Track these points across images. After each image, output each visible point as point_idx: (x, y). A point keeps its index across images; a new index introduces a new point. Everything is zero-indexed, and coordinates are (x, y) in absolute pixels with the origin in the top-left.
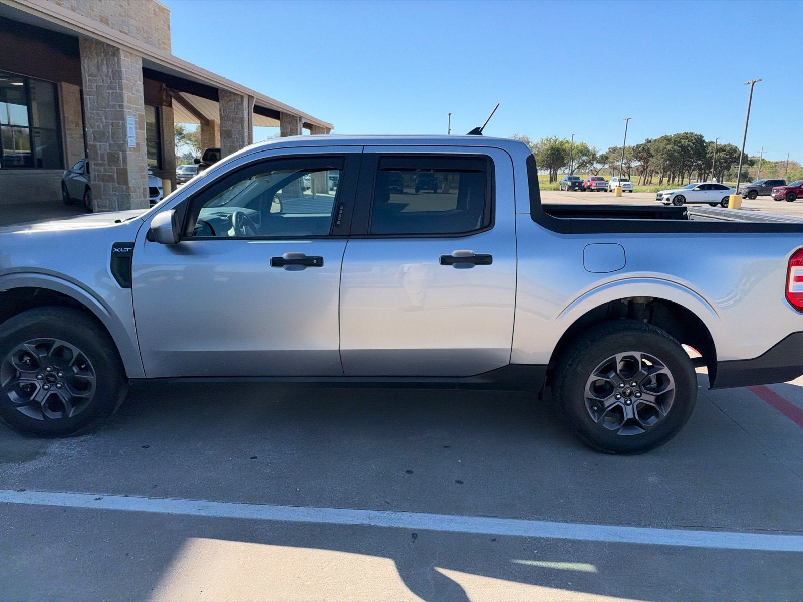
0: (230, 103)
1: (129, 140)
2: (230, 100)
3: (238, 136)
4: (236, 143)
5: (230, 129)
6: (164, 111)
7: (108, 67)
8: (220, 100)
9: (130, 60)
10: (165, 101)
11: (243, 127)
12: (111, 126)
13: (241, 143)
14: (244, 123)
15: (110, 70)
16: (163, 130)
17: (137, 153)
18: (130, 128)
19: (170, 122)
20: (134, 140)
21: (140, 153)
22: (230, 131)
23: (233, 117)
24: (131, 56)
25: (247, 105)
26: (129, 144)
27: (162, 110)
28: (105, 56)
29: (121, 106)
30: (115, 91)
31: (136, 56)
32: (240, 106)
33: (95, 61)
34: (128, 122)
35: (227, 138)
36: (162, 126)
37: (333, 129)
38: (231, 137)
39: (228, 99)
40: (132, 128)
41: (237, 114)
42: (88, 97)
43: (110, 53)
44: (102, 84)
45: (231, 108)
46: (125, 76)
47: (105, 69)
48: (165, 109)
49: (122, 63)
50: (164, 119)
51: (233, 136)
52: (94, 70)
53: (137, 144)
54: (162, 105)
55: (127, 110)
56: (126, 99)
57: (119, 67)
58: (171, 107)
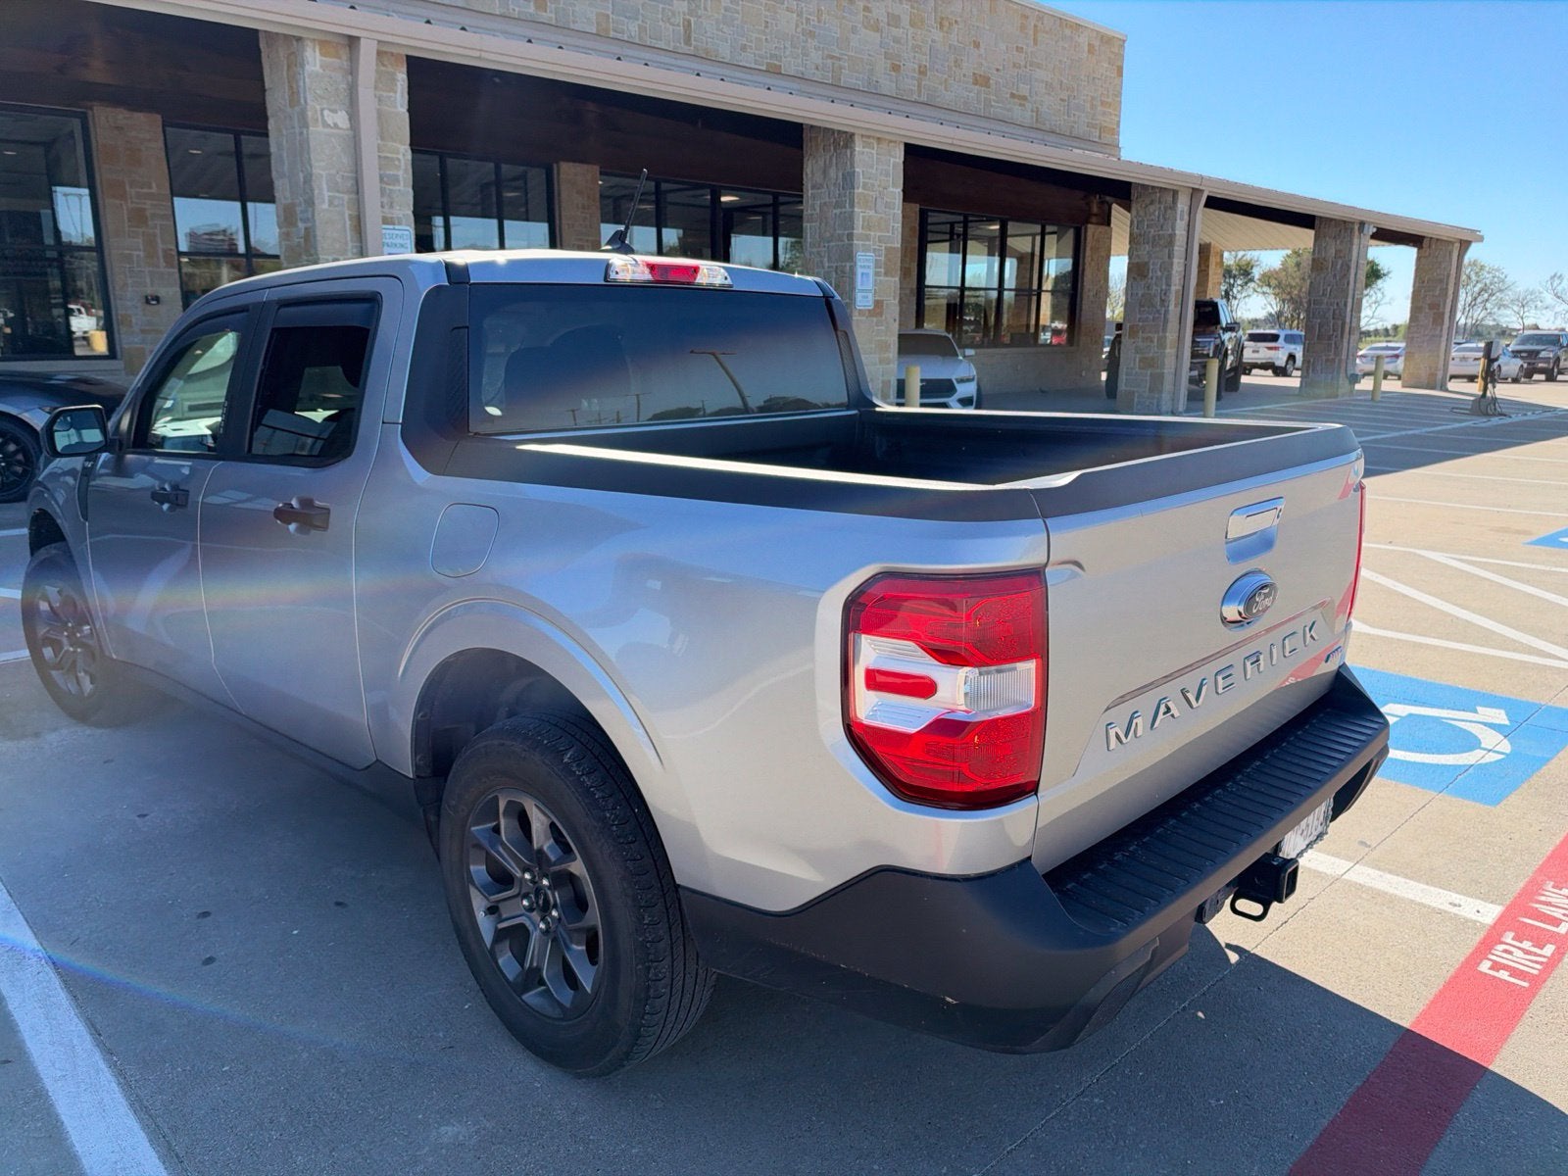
0: (1152, 208)
1: (859, 296)
2: (1152, 203)
3: (1159, 274)
4: (1155, 287)
5: (1146, 260)
6: (1089, 233)
7: (837, 169)
8: (1134, 207)
9: (874, 152)
10: (1096, 215)
11: (1170, 256)
12: (834, 273)
13: (1164, 287)
14: (1173, 246)
15: (840, 175)
16: (1083, 270)
17: (875, 319)
18: (862, 274)
19: (1102, 254)
20: (870, 295)
21: (884, 317)
22: (1147, 263)
23: (1154, 236)
24: (878, 144)
25: (1186, 209)
26: (858, 303)
27: (1086, 232)
28: (835, 150)
29: (850, 236)
30: (844, 210)
31: (891, 141)
32: (1169, 211)
33: (821, 163)
34: (859, 264)
35: (1138, 278)
36: (1084, 264)
37: (1481, 239)
38: (1145, 277)
39: (1148, 201)
40: (867, 274)
41: (1162, 230)
42: (809, 225)
43: (842, 143)
44: (827, 200)
45: (1153, 217)
46: (860, 180)
47: (832, 172)
48: (1092, 231)
49: (857, 158)
50: (1088, 249)
51: (1150, 274)
52: (818, 177)
53: (878, 304)
54: (1087, 222)
55: (861, 243)
56: (859, 223)
57: (852, 166)
58: (1109, 224)
